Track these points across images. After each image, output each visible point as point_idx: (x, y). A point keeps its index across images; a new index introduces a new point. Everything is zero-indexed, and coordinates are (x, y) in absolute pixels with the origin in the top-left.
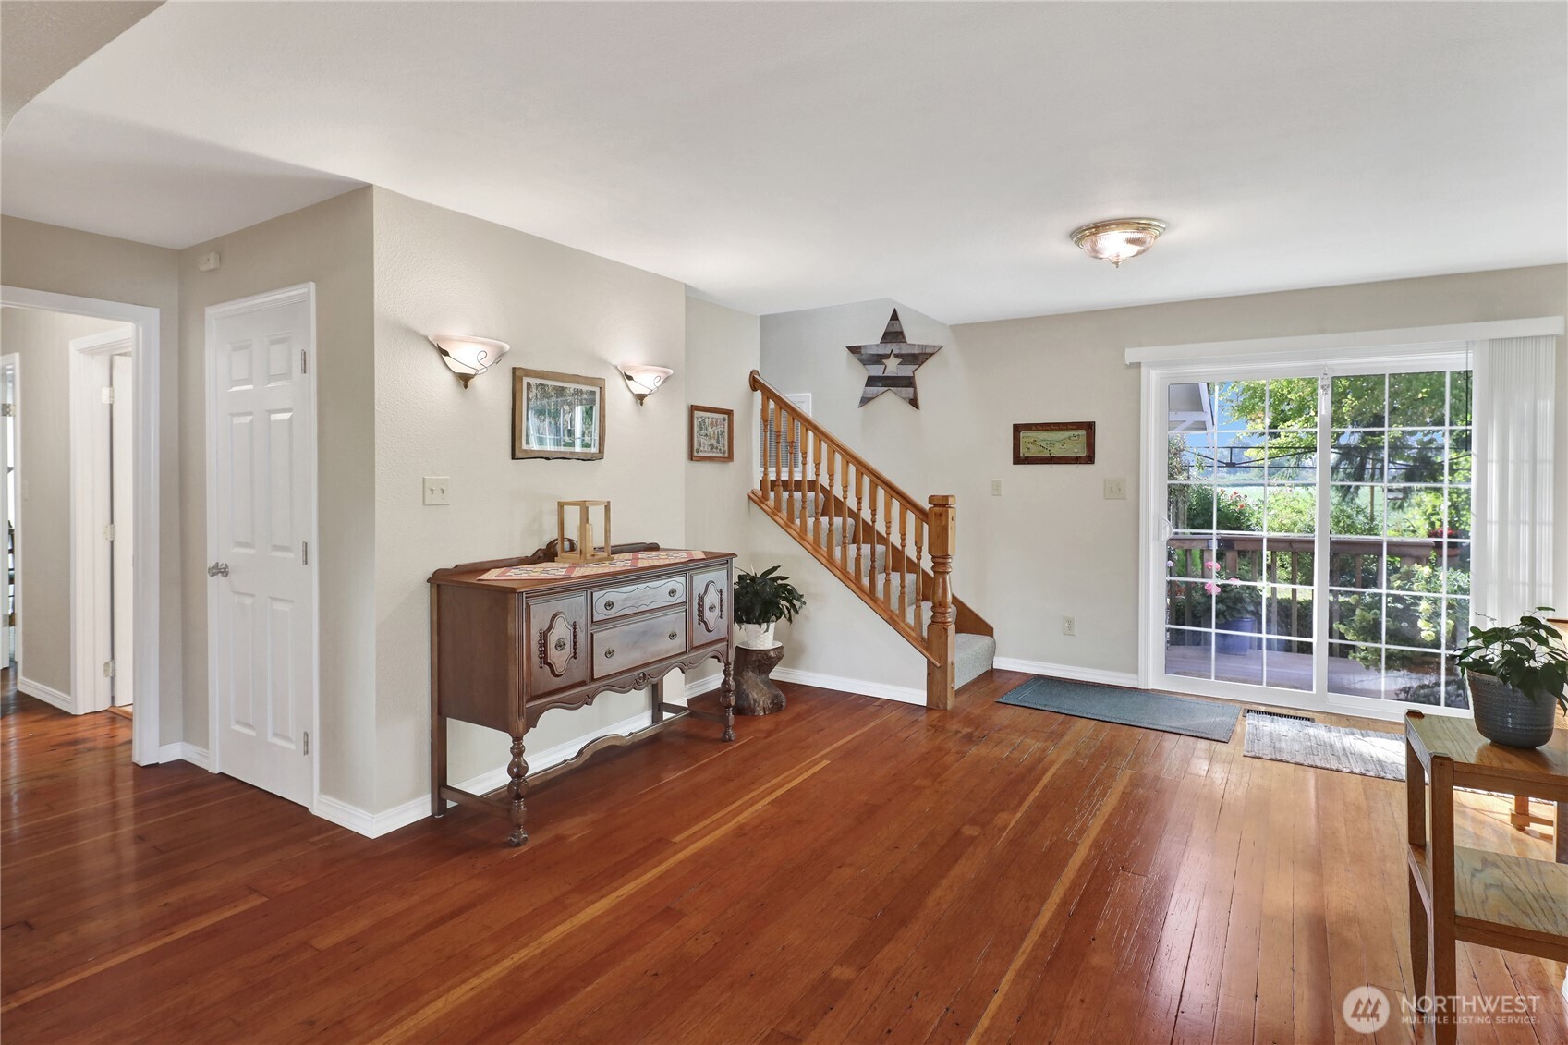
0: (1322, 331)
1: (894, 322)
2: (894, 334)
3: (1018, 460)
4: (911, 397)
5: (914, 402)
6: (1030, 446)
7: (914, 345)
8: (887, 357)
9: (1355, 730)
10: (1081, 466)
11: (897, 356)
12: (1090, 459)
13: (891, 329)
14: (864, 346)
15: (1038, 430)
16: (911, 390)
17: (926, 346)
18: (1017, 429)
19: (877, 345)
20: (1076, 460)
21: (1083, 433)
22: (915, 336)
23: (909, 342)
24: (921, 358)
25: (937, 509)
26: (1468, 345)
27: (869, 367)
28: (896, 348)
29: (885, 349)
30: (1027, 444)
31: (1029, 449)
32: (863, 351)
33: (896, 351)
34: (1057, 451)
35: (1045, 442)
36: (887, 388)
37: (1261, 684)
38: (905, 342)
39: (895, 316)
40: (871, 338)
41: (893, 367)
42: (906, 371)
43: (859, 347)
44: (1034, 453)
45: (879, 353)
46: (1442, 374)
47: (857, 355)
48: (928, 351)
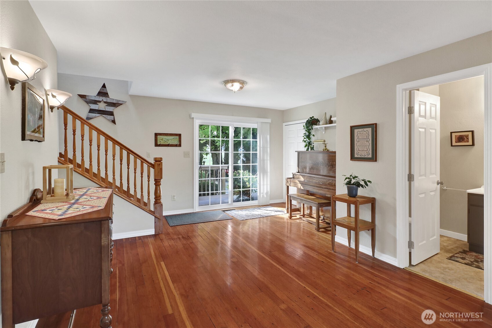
0: (233, 116)
1: (104, 88)
2: (103, 93)
3: (156, 145)
4: (113, 119)
5: (114, 122)
6: (161, 140)
7: (114, 99)
8: (100, 102)
9: (239, 210)
10: (177, 147)
11: (105, 102)
12: (180, 145)
13: (102, 91)
14: (88, 96)
15: (163, 135)
16: (112, 117)
17: (119, 101)
18: (156, 135)
19: (95, 96)
20: (176, 146)
21: (178, 137)
22: (113, 95)
23: (110, 98)
24: (117, 105)
25: (158, 163)
26: (257, 123)
27: (90, 105)
28: (105, 99)
29: (98, 98)
30: (159, 140)
31: (160, 141)
32: (87, 98)
33: (105, 100)
34: (170, 142)
35: (166, 140)
36: (101, 115)
37: (220, 204)
38: (109, 97)
39: (104, 86)
40: (92, 92)
41: (102, 106)
42: (110, 109)
43: (85, 96)
44: (162, 143)
45: (96, 99)
46: (250, 128)
47: (84, 99)
48: (120, 102)
